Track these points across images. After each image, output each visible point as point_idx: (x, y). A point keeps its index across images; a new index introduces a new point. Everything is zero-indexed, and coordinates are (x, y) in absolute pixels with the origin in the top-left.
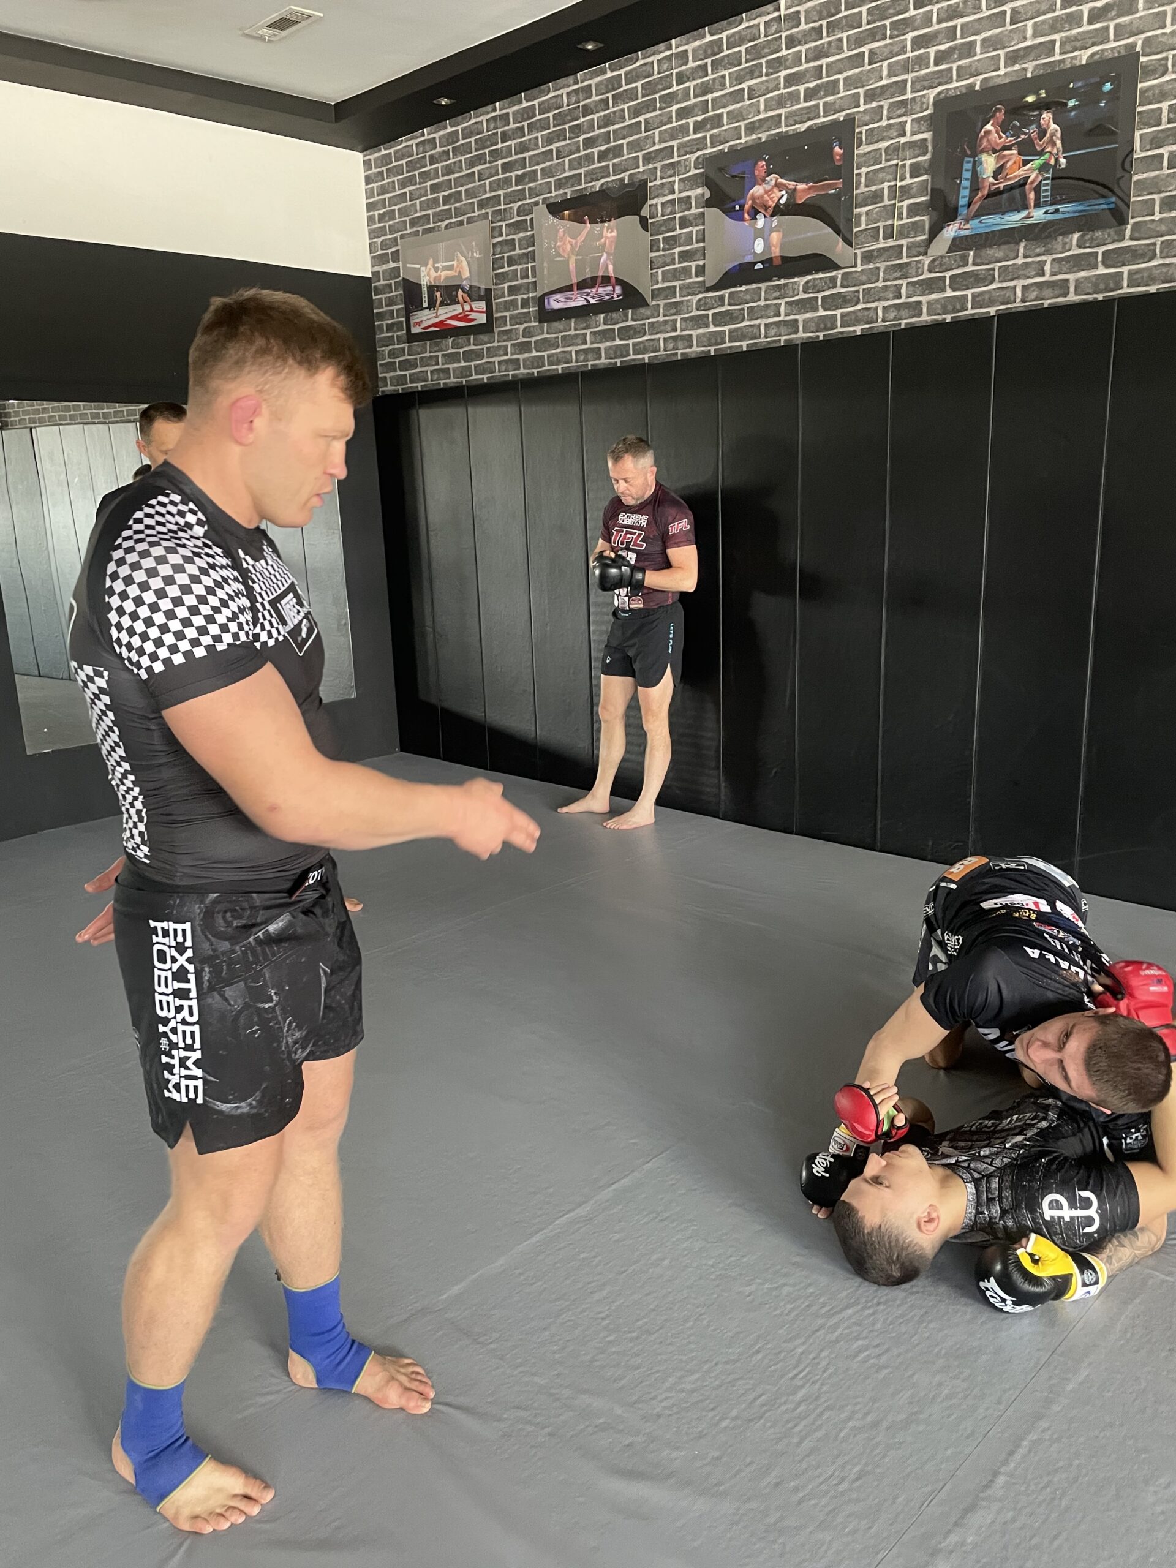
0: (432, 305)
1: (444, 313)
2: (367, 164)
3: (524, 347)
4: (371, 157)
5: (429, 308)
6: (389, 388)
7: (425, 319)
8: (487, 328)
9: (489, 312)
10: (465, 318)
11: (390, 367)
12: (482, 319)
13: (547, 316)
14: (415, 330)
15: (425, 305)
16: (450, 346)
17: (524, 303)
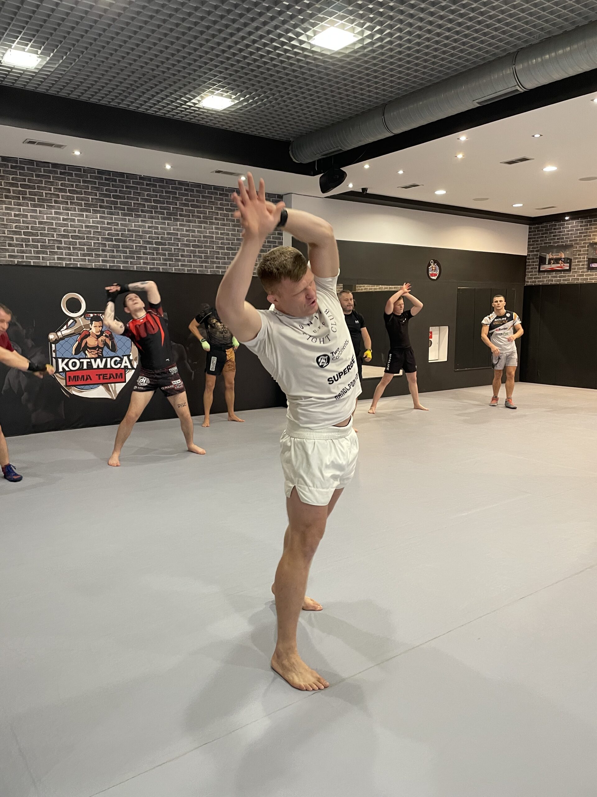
0: (549, 263)
1: (554, 266)
2: (530, 227)
3: (583, 275)
5: (548, 264)
6: (529, 284)
7: (547, 267)
8: (569, 270)
9: (570, 266)
10: (561, 267)
11: (531, 278)
12: (568, 268)
13: (590, 269)
14: (541, 270)
15: (547, 263)
16: (554, 274)
17: (583, 265)
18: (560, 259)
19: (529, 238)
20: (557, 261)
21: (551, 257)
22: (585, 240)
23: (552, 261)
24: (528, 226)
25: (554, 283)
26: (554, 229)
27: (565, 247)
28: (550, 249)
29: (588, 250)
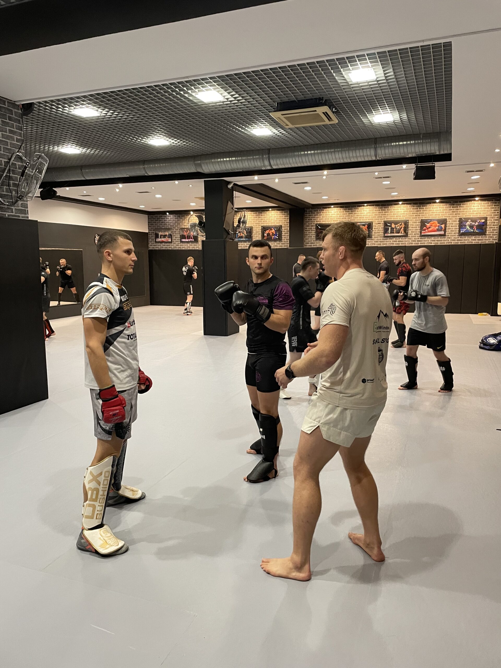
0: (161, 238)
1: (163, 239)
2: (148, 217)
3: (178, 245)
4: (150, 216)
6: (151, 249)
7: (159, 240)
8: (171, 242)
9: (172, 240)
10: (167, 240)
11: (152, 246)
12: (170, 241)
13: (181, 242)
14: (156, 241)
15: (159, 238)
16: (164, 244)
17: (178, 240)
18: (166, 235)
19: (148, 223)
20: (165, 236)
21: (161, 234)
22: (178, 226)
23: (162, 237)
24: (147, 216)
25: (164, 248)
26: (162, 219)
27: (169, 229)
28: (160, 229)
29: (179, 232)
